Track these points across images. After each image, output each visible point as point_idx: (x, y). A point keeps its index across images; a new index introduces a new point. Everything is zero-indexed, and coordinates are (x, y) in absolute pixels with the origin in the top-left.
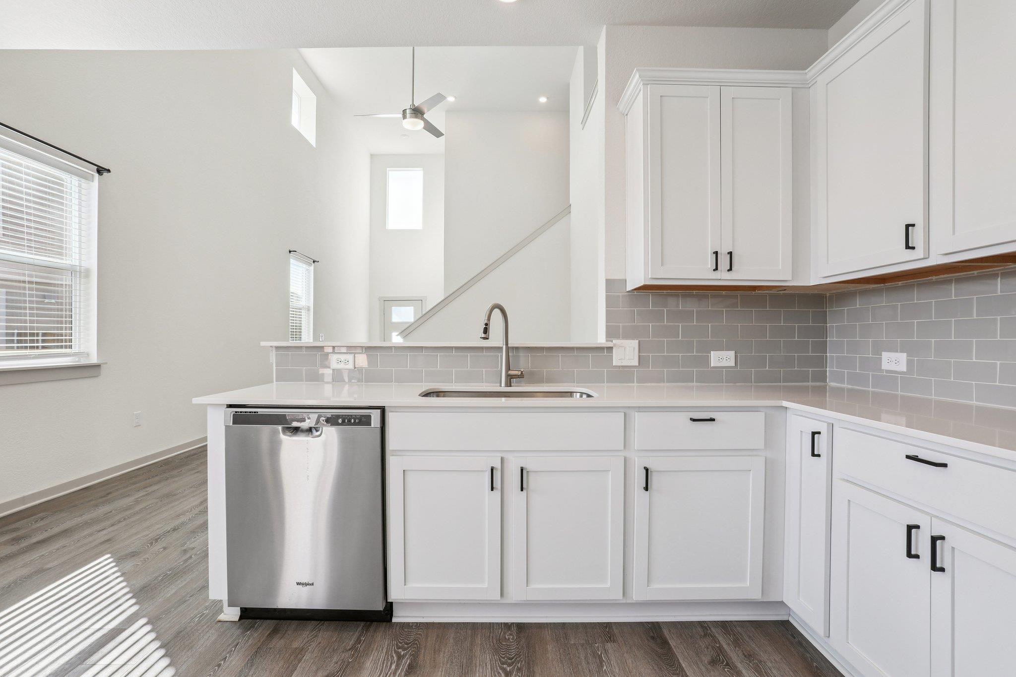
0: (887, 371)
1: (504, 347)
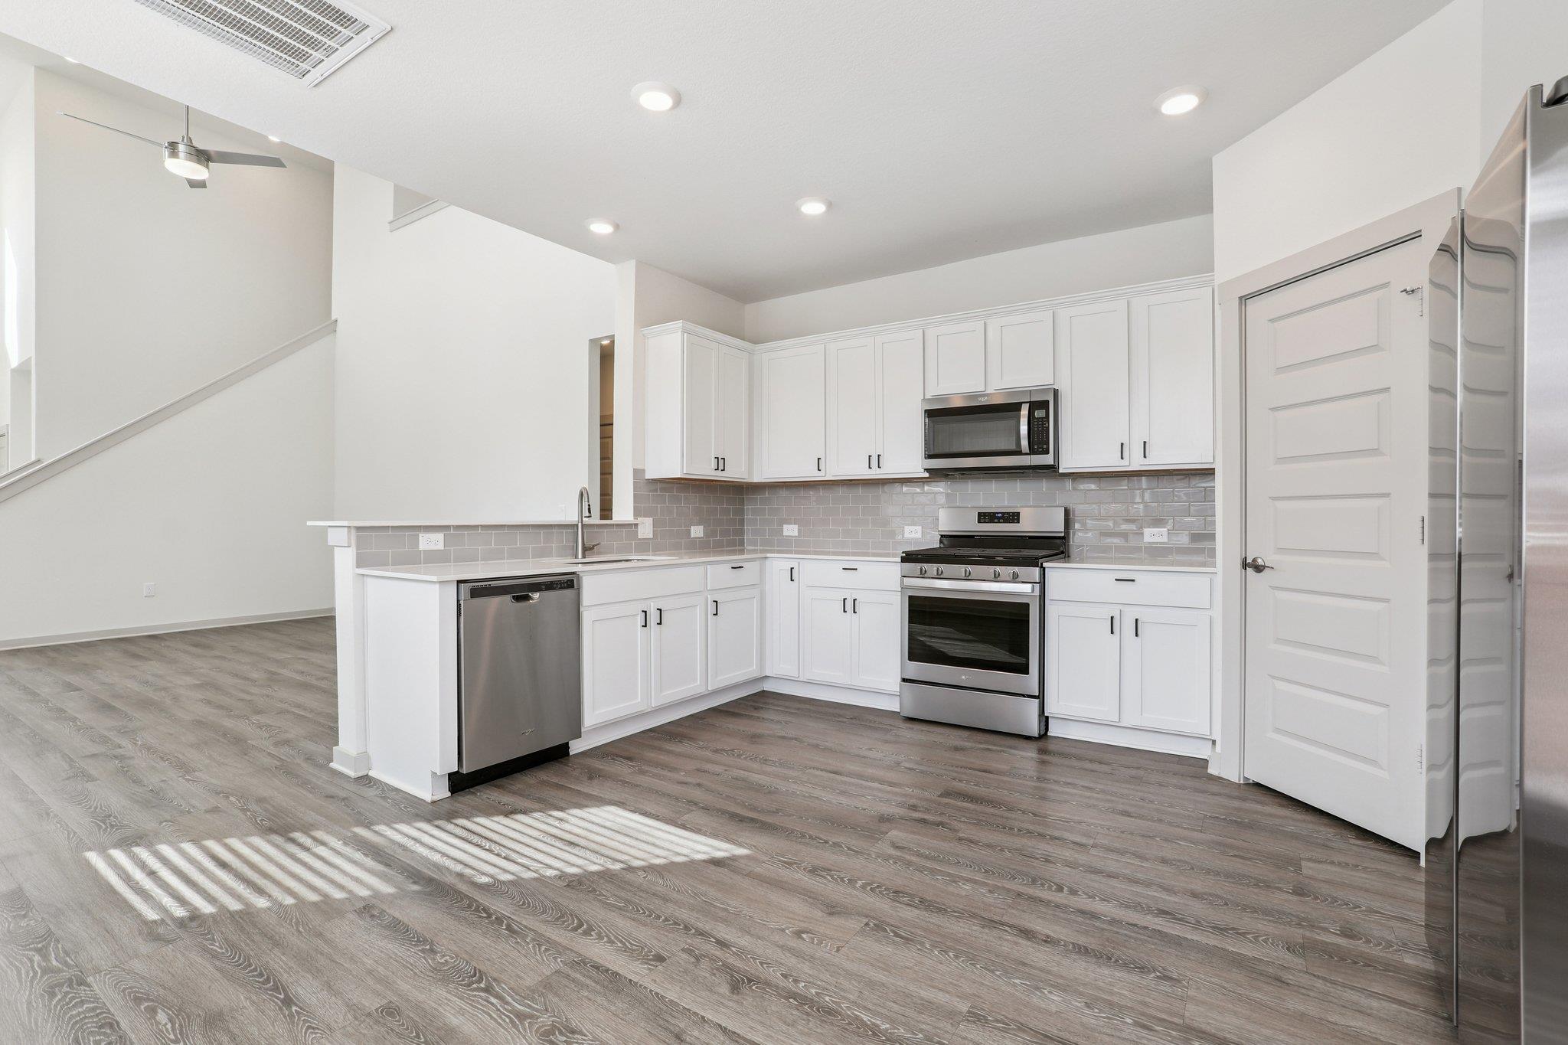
0: (786, 536)
1: (580, 524)
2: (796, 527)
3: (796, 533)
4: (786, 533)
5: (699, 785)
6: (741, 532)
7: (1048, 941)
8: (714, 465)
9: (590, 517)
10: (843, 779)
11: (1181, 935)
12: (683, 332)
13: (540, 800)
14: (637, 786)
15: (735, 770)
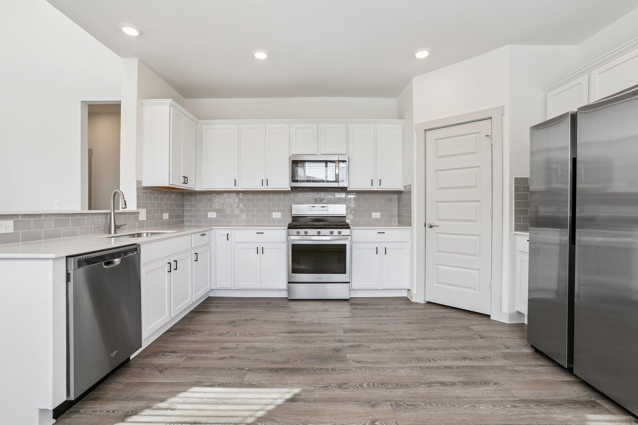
0: (210, 218)
1: (112, 213)
2: (215, 213)
3: (215, 216)
4: (209, 216)
5: (232, 357)
6: (182, 216)
7: (452, 384)
8: (182, 180)
9: (126, 208)
10: (298, 335)
11: (479, 365)
12: (170, 106)
13: (140, 398)
14: (197, 368)
15: (243, 344)
